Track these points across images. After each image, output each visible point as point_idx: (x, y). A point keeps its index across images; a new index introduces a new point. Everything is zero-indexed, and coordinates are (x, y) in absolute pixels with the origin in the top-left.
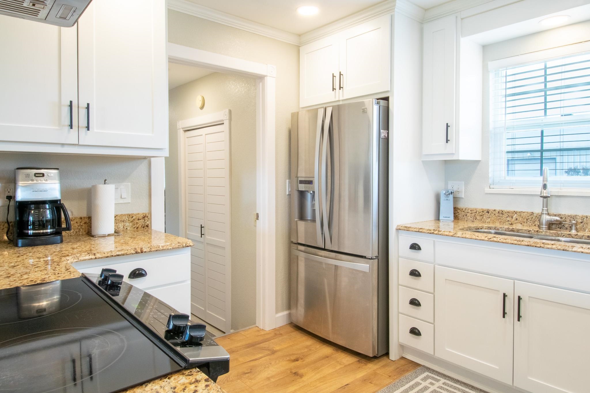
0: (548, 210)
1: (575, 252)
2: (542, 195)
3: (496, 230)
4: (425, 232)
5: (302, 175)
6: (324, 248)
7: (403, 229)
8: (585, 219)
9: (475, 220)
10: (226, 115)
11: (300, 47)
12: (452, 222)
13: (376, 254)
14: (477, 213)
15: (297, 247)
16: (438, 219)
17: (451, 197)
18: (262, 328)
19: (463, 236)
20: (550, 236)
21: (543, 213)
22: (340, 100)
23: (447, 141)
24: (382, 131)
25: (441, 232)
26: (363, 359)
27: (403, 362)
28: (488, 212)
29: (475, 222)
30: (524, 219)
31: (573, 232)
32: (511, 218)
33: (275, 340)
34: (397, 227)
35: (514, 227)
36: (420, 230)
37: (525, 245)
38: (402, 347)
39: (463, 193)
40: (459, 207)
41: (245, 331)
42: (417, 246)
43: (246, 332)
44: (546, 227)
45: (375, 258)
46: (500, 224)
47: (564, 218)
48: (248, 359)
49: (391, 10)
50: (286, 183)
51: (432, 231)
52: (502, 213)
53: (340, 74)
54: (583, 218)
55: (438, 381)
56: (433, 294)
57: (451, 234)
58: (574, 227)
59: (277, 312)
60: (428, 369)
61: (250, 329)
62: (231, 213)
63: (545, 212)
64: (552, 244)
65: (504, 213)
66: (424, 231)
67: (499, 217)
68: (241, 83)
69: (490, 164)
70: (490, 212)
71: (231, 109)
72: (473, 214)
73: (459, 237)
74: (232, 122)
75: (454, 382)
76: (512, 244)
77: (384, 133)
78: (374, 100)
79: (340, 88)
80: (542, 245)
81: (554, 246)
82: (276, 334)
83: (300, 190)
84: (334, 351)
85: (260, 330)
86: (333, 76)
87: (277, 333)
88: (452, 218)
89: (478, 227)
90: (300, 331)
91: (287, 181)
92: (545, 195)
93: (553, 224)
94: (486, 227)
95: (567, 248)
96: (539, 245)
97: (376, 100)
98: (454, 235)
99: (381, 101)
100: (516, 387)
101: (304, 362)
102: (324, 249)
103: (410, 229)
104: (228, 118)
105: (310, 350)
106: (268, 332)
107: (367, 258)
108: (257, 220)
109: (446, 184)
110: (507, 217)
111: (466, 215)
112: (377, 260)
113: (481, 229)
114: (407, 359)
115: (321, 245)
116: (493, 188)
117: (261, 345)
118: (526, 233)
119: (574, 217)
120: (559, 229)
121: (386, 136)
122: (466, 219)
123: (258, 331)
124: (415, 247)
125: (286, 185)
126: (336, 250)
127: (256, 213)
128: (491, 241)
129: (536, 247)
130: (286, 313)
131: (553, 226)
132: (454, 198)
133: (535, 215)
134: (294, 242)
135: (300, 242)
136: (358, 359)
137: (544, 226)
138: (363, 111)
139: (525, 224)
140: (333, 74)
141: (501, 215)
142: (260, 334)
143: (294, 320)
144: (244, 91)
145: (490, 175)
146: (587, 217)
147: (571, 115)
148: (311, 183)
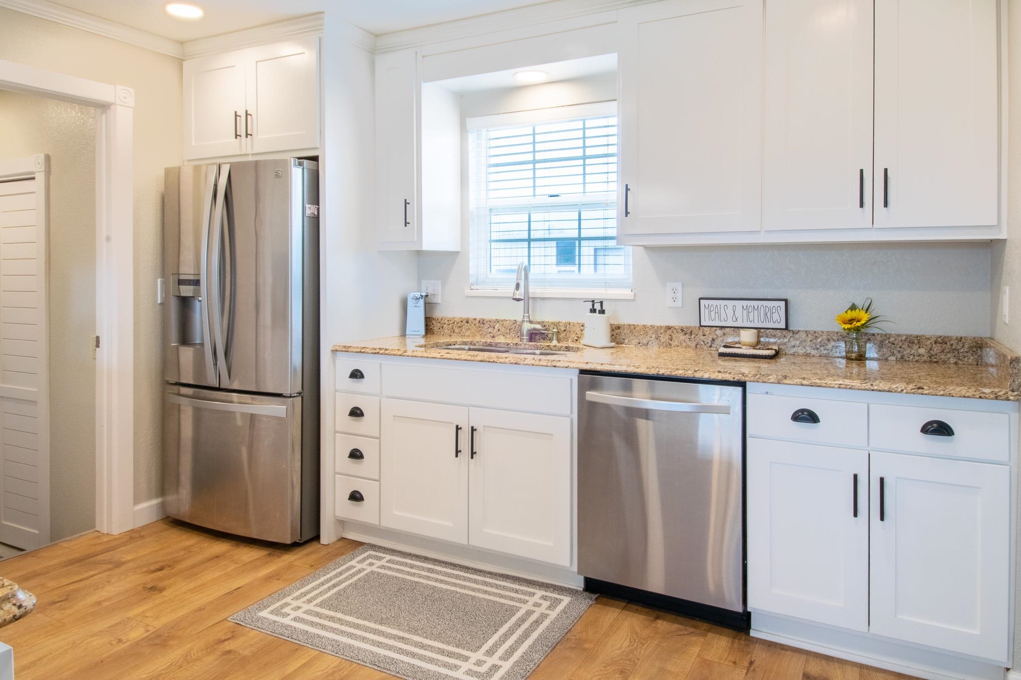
0: (529, 316)
1: (526, 364)
2: (515, 297)
3: (472, 345)
4: (369, 352)
5: (187, 271)
6: (218, 386)
7: (340, 350)
8: (568, 325)
9: (452, 334)
10: (39, 163)
11: (184, 60)
12: (421, 337)
13: (299, 389)
14: (456, 323)
15: (179, 390)
16: (403, 334)
17: (422, 302)
18: (106, 532)
19: (412, 354)
20: (529, 349)
21: (524, 321)
22: (249, 154)
23: (406, 223)
24: (307, 206)
25: (389, 351)
26: (277, 551)
27: (340, 544)
28: (467, 322)
29: (453, 336)
30: (507, 330)
31: (555, 342)
32: (492, 329)
33: (128, 546)
34: (333, 347)
35: (497, 340)
36: (363, 350)
37: (479, 361)
38: (342, 523)
39: (440, 296)
40: (434, 317)
41: (71, 541)
42: (359, 374)
43: (72, 543)
44: (527, 338)
45: (296, 395)
46: (481, 338)
47: (547, 326)
48: (65, 581)
49: (318, 29)
50: (156, 285)
51: (378, 351)
52: (482, 322)
53: (247, 114)
54: (566, 325)
55: (380, 558)
56: (379, 438)
57: (400, 353)
58: (555, 337)
59: (136, 501)
60: (373, 547)
61: (81, 536)
62: (50, 340)
63: (526, 319)
64: (506, 358)
65: (485, 322)
66: (368, 350)
67: (480, 328)
68: (69, 110)
69: (471, 256)
70: (470, 322)
71: (50, 153)
72: (451, 325)
73: (408, 356)
74: (52, 177)
75: (404, 558)
76: (466, 360)
77: (310, 210)
78: (293, 159)
79: (247, 135)
80: (496, 360)
81: (507, 360)
82: (131, 538)
83: (182, 295)
84: (232, 547)
85: (103, 536)
86: (236, 115)
87: (134, 536)
88: (423, 332)
89: (450, 343)
90: (180, 527)
91: (159, 280)
92: (517, 297)
93: (536, 334)
94: (460, 342)
95: (519, 361)
96: (492, 360)
97: (297, 159)
98: (403, 354)
99: (305, 162)
100: (473, 546)
101: (173, 570)
102: (219, 389)
103: (350, 350)
104: (43, 169)
105: (190, 552)
106: (118, 536)
107: (284, 397)
108: (97, 349)
109: (419, 284)
110: (489, 328)
111: (442, 328)
112: (300, 398)
113: (454, 345)
114: (347, 540)
115: (213, 382)
116: (477, 289)
117: (99, 557)
118: (505, 347)
119: (556, 325)
120: (542, 340)
121: (316, 213)
122: (442, 333)
123: (99, 537)
124: (356, 375)
125: (157, 287)
126: (253, 389)
127: (95, 336)
128: (443, 358)
129: (489, 362)
130: (155, 501)
131: (537, 337)
132: (425, 303)
133: (518, 323)
134: (170, 382)
135: (183, 381)
136: (269, 552)
137: (525, 337)
138: (276, 175)
139: (508, 336)
140: (236, 112)
141: (482, 326)
142: (101, 541)
143: (173, 512)
144: (74, 124)
145: (471, 272)
146: (570, 324)
147: (558, 196)
148: (198, 284)
